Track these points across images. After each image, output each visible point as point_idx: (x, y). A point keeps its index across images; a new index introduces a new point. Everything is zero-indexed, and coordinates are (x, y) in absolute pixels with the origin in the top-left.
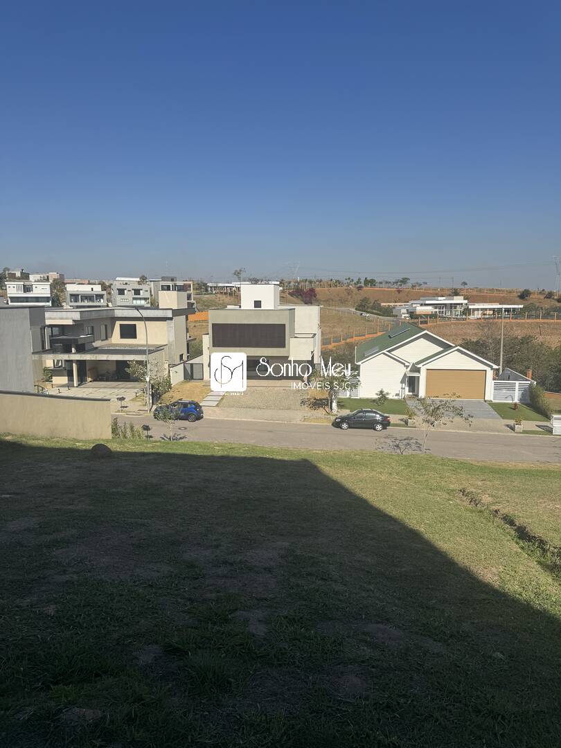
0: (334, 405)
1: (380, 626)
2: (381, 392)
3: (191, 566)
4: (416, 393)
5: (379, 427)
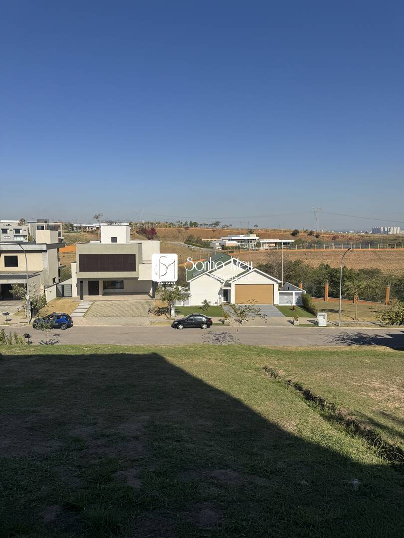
0: (173, 312)
1: (222, 471)
2: (205, 301)
3: (77, 440)
4: (228, 301)
5: (205, 326)
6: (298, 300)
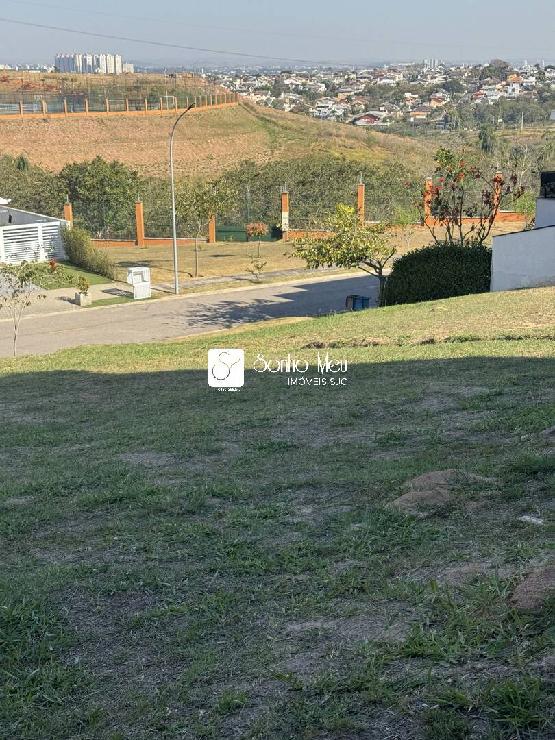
6: (51, 245)
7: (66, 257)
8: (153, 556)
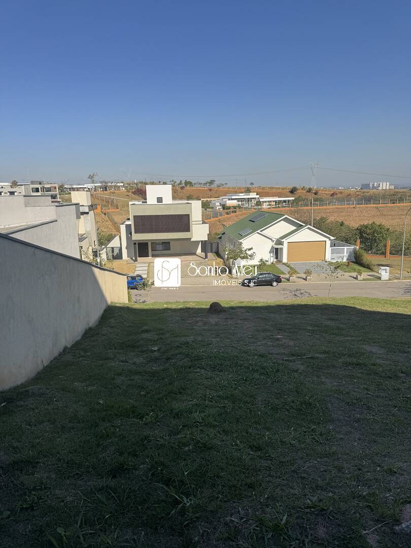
2: (261, 260)
4: (280, 260)
5: (275, 284)
6: (349, 256)
7: (354, 260)
8: (369, 392)
